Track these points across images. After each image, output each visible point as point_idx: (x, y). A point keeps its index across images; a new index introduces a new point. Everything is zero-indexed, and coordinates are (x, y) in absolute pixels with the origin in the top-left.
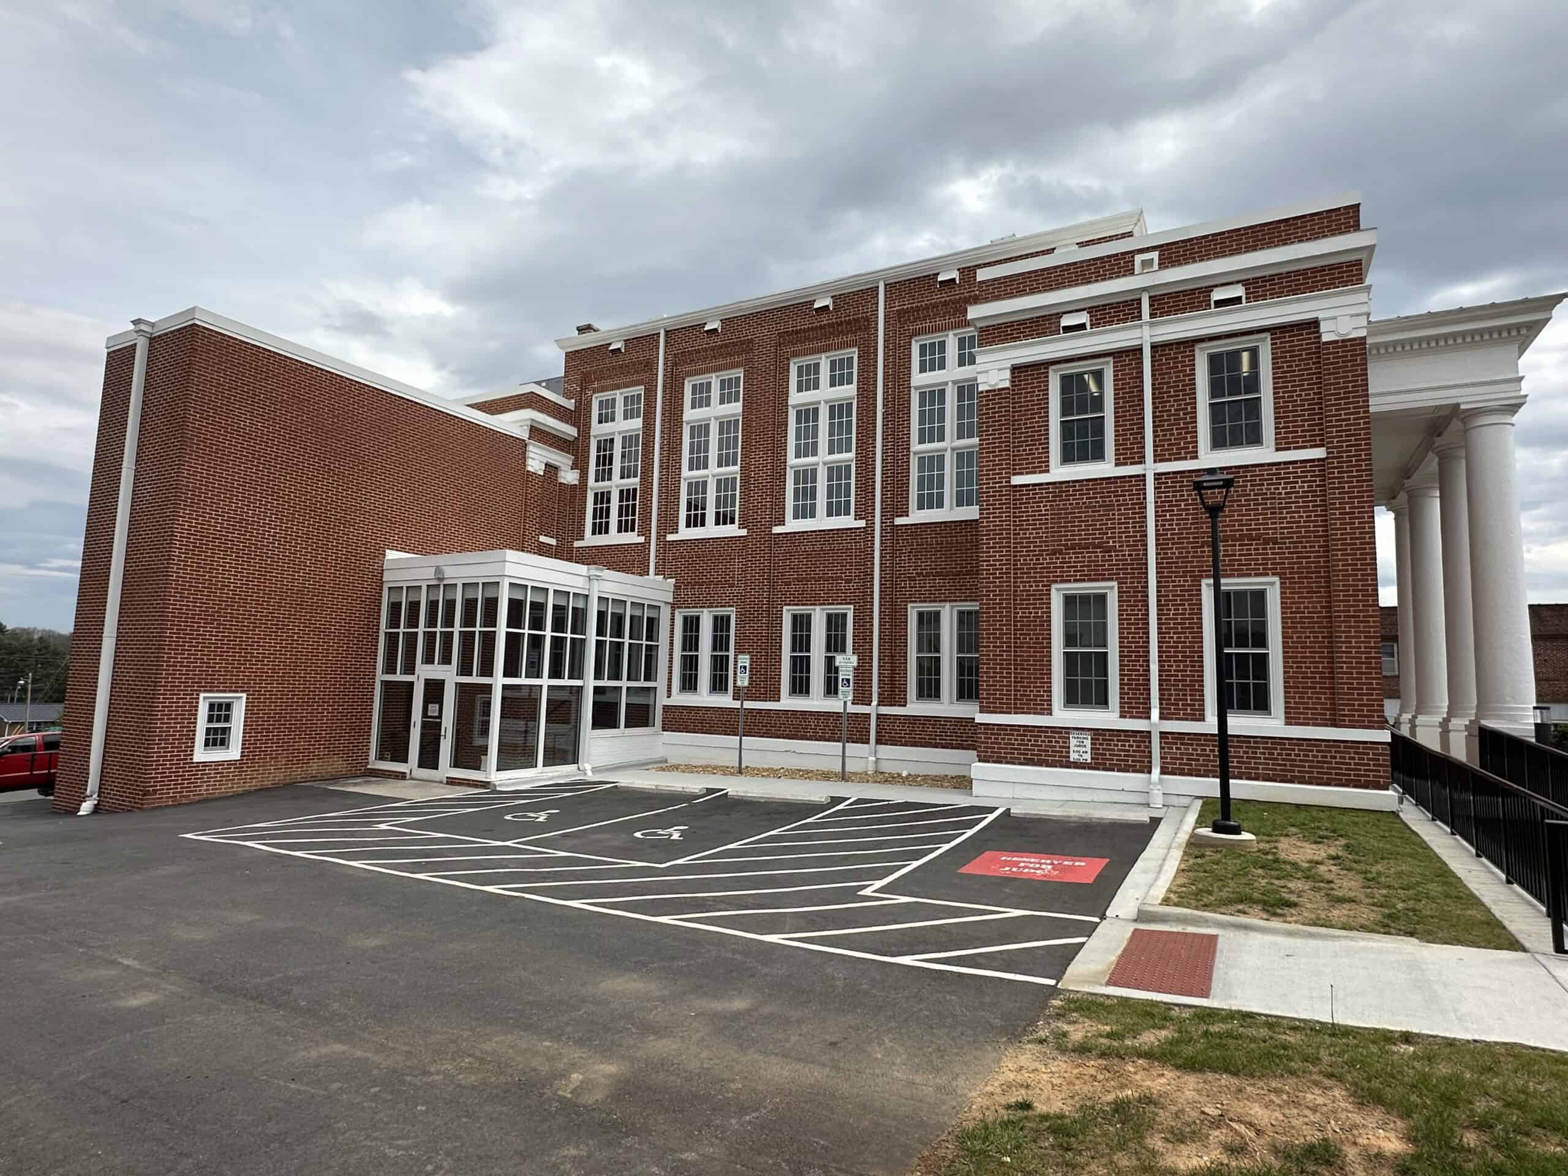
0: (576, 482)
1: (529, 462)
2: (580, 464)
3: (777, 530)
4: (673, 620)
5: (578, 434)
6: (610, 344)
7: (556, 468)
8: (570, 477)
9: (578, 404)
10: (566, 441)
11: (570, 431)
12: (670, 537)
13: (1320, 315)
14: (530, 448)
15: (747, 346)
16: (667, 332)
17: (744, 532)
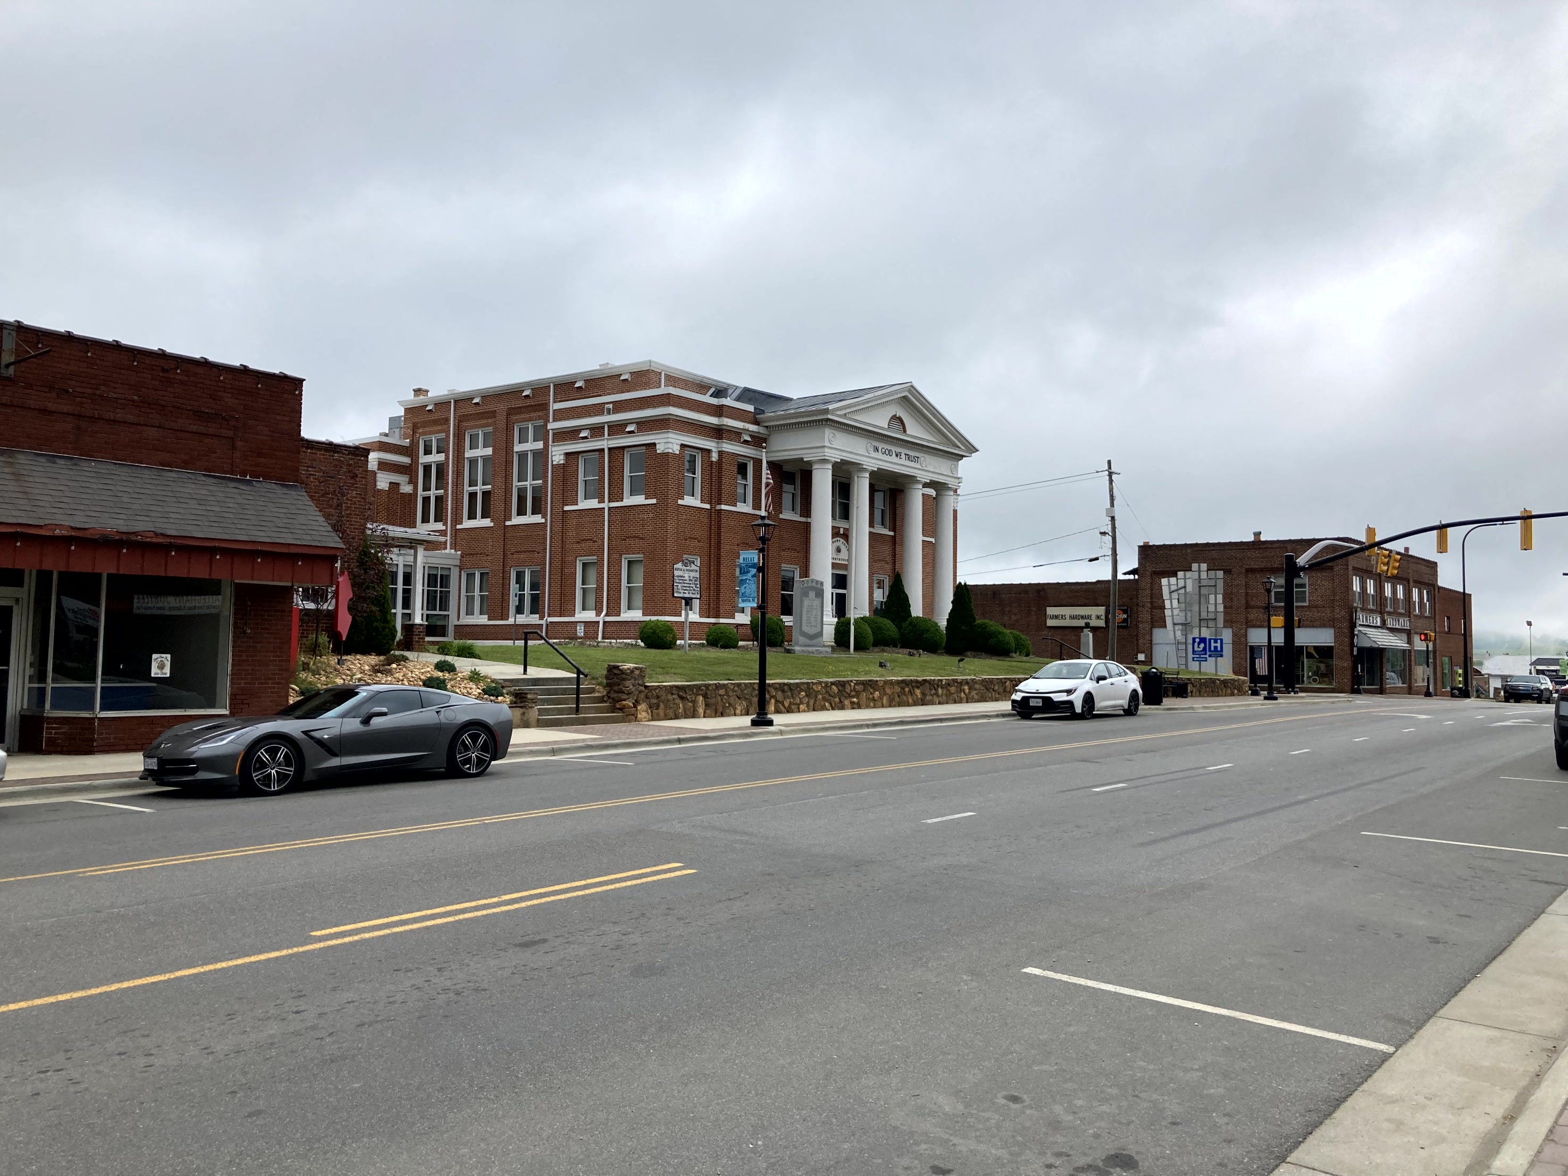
0: (411, 492)
1: (378, 483)
2: (413, 481)
3: (508, 523)
4: (460, 576)
5: (412, 461)
6: (427, 406)
7: (398, 484)
8: (406, 489)
9: (412, 442)
10: (404, 467)
11: (406, 460)
12: (459, 527)
13: (656, 441)
14: (378, 475)
15: (493, 414)
16: (455, 401)
17: (492, 524)
